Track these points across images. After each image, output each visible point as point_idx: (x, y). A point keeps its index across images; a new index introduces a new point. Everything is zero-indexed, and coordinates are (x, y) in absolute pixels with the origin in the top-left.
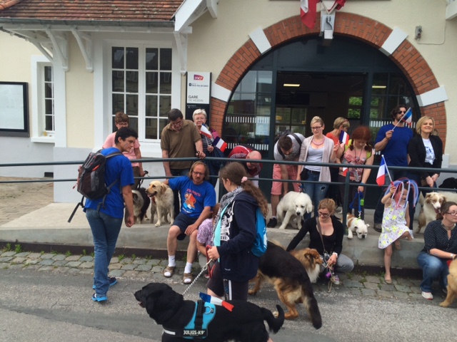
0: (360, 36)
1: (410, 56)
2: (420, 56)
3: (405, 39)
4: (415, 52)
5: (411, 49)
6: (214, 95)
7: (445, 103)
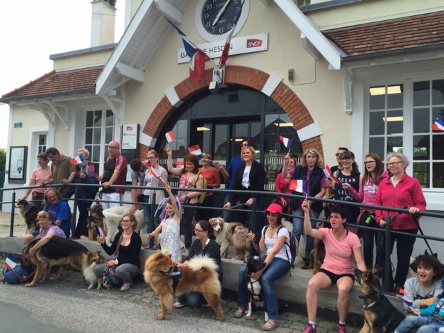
0: (244, 84)
1: (286, 96)
2: (295, 95)
3: (281, 82)
4: (291, 92)
5: (286, 90)
6: (141, 142)
7: (321, 137)
